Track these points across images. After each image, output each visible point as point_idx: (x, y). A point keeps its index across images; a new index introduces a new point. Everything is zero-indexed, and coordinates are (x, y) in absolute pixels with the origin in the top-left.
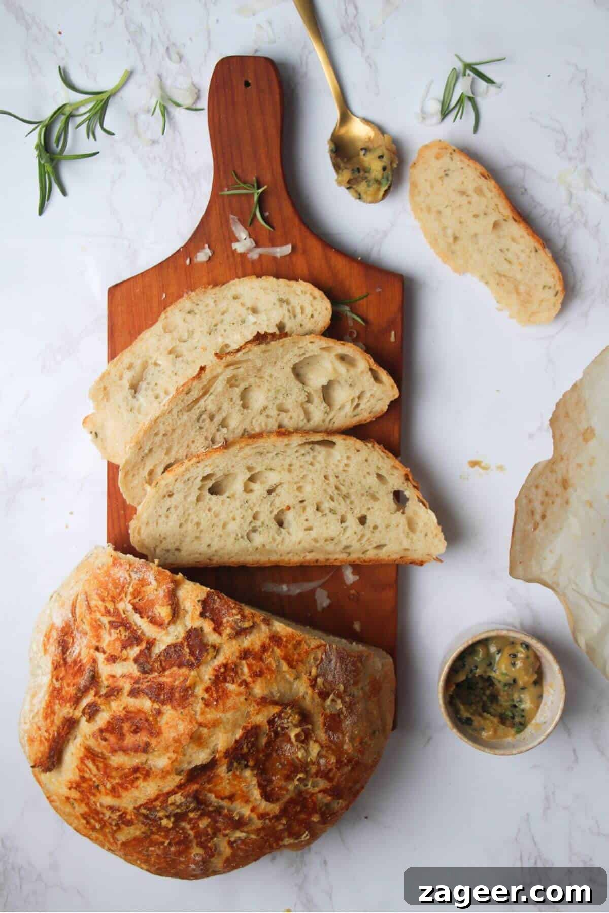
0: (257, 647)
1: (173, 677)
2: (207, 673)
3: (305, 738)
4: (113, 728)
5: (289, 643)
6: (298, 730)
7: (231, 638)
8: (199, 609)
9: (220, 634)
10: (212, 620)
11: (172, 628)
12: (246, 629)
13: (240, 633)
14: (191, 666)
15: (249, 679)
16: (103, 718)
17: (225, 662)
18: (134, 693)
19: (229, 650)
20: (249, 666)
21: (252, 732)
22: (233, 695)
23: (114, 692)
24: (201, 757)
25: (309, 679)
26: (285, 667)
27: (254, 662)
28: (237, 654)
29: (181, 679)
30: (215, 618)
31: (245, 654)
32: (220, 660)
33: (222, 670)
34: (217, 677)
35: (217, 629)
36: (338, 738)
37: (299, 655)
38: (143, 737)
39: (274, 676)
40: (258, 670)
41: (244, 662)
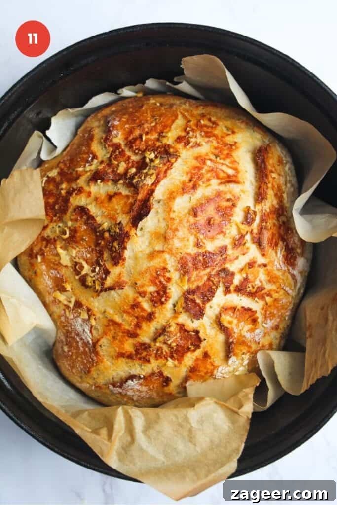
0: (144, 325)
1: (199, 277)
2: (175, 292)
3: (76, 268)
4: (226, 213)
5: (121, 336)
6: (84, 272)
7: (168, 325)
8: (201, 335)
9: (178, 324)
10: (188, 332)
11: (217, 310)
12: (160, 336)
13: (163, 331)
14: (190, 292)
15: (140, 299)
16: (238, 216)
17: (164, 306)
18: (224, 249)
19: (164, 314)
20: (143, 310)
21: (117, 259)
22: (147, 283)
23: (239, 242)
24: (150, 222)
25: (94, 315)
26: (118, 319)
27: (142, 313)
28: (157, 315)
29: (193, 279)
30: (186, 333)
31: (150, 317)
32: (169, 305)
33: (163, 300)
34: (165, 293)
35: (181, 327)
36: (52, 273)
37: (110, 331)
38: (202, 219)
39: (122, 309)
40: (136, 310)
41: (149, 310)
